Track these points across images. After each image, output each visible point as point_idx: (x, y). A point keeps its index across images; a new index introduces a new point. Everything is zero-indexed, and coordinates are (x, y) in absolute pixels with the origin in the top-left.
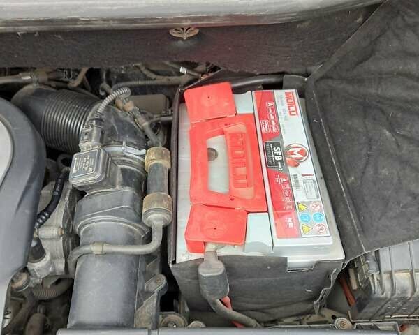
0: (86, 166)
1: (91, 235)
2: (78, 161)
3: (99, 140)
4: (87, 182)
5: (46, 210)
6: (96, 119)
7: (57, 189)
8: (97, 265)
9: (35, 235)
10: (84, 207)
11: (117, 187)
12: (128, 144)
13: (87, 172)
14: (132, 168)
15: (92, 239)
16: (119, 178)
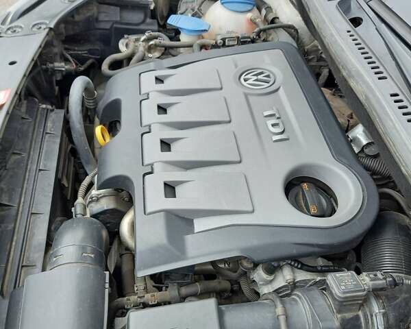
0: (345, 283)
1: (291, 304)
2: (348, 276)
3: (374, 287)
4: (332, 288)
5: (303, 264)
6: (394, 280)
7: (323, 268)
8: (268, 315)
9: (282, 263)
10: (312, 292)
11: (339, 316)
12: (385, 315)
13: (340, 285)
14: (363, 325)
15: (288, 306)
16: (349, 315)
